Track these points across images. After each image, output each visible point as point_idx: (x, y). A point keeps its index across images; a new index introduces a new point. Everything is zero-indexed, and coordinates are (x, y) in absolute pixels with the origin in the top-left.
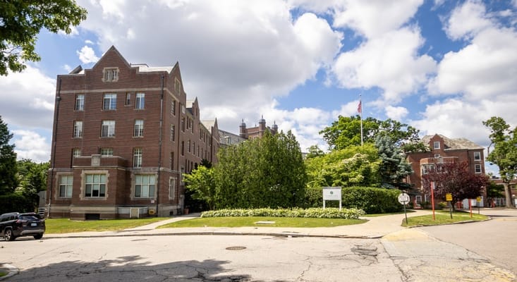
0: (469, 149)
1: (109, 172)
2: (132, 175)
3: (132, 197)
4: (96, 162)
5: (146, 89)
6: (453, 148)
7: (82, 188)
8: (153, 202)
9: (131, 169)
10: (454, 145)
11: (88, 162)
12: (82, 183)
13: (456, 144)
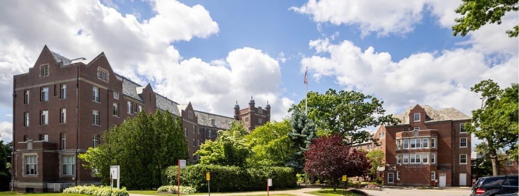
0: (454, 119)
1: (38, 155)
2: (60, 156)
3: (61, 174)
4: (30, 147)
5: (67, 80)
6: (436, 120)
7: (23, 168)
8: (73, 179)
9: (59, 151)
10: (438, 115)
11: (25, 146)
12: (23, 164)
13: (441, 115)
